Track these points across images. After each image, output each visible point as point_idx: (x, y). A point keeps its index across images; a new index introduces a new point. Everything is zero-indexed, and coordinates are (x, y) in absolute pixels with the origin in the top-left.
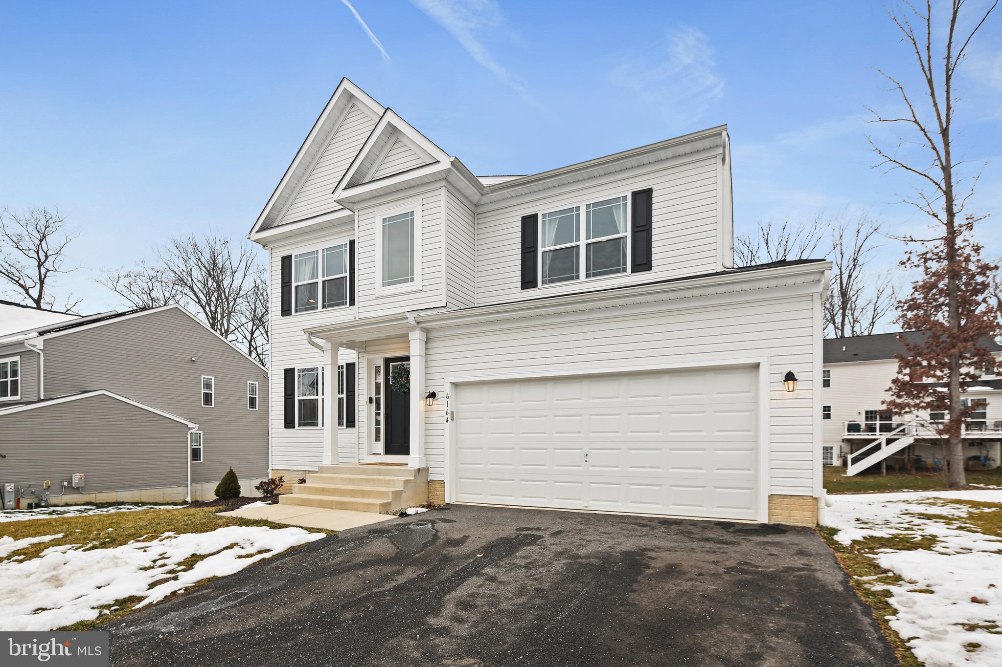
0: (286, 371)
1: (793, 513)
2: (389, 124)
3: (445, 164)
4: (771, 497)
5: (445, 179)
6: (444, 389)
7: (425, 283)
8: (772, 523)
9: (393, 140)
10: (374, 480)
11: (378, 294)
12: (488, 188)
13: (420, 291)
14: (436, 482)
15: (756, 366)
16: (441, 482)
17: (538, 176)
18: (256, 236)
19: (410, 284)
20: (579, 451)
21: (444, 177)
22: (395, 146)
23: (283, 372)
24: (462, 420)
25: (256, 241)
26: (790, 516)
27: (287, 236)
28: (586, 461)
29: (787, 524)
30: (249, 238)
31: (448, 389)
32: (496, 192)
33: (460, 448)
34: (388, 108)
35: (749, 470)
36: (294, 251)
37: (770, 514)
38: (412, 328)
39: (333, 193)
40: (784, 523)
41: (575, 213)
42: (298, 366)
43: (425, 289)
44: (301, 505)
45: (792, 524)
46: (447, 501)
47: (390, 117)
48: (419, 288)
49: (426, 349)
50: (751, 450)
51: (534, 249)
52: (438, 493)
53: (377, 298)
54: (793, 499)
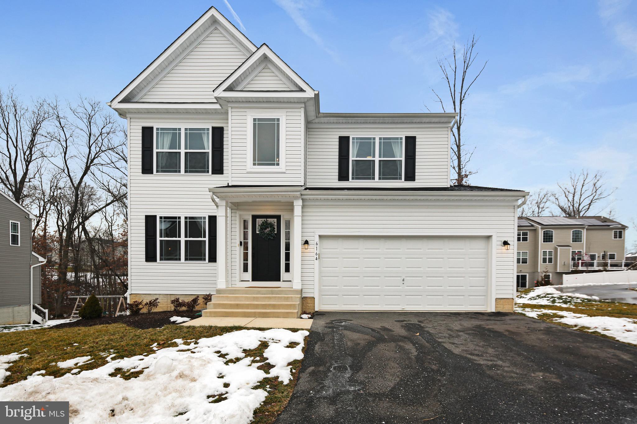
0: (147, 217)
1: (505, 306)
2: (264, 54)
3: (310, 94)
4: (496, 299)
5: (305, 103)
6: (314, 240)
7: (288, 168)
8: (497, 311)
9: (262, 66)
10: (275, 297)
11: (249, 170)
12: (322, 114)
13: (284, 173)
14: (308, 298)
15: (489, 237)
16: (311, 298)
17: (356, 115)
18: (116, 105)
19: (276, 167)
20: (399, 278)
21: (304, 102)
22: (263, 71)
23: (144, 217)
24: (323, 259)
25: (116, 110)
26: (503, 308)
27: (149, 112)
28: (403, 284)
29: (502, 311)
30: (110, 106)
31: (317, 239)
32: (326, 118)
33: (322, 277)
34: (264, 44)
35: (484, 287)
36: (156, 125)
37: (496, 307)
38: (296, 198)
39: (213, 91)
40: (501, 311)
41: (372, 141)
42: (159, 214)
43: (288, 172)
44: (225, 317)
45: (504, 311)
46: (316, 309)
47: (265, 50)
48: (284, 170)
49: (302, 212)
50: (485, 277)
51: (347, 158)
52: (309, 305)
53: (248, 173)
54: (505, 300)
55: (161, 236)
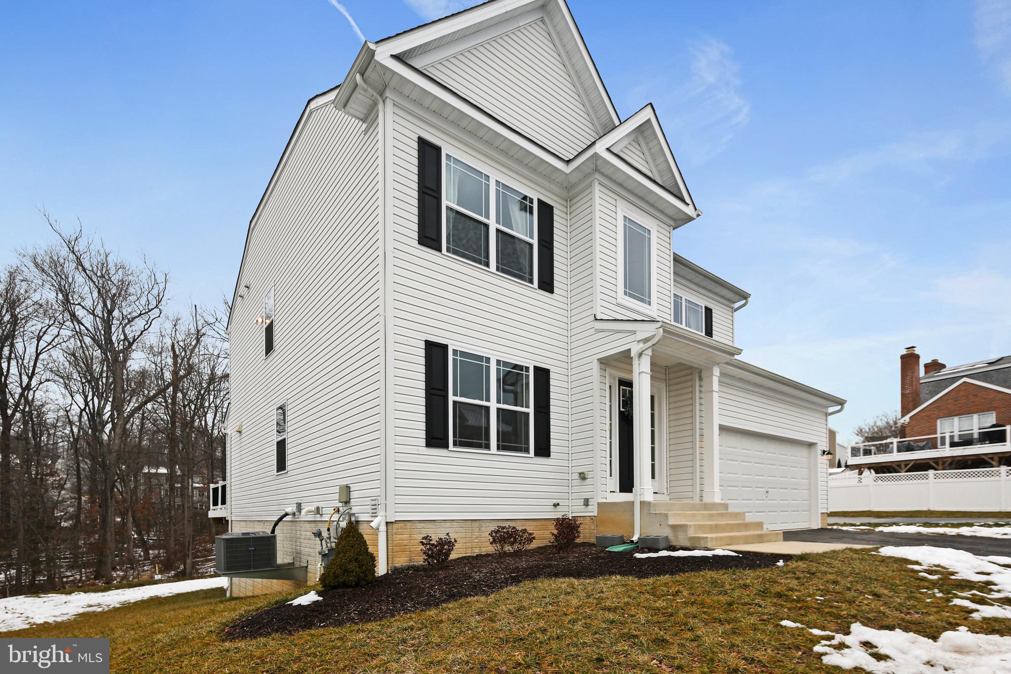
0: (429, 345)
2: (649, 119)
4: (821, 514)
7: (659, 313)
9: (634, 135)
11: (619, 301)
19: (646, 306)
22: (632, 143)
23: (423, 345)
36: (444, 145)
37: (821, 523)
42: (452, 343)
47: (650, 114)
48: (656, 316)
55: (455, 394)
